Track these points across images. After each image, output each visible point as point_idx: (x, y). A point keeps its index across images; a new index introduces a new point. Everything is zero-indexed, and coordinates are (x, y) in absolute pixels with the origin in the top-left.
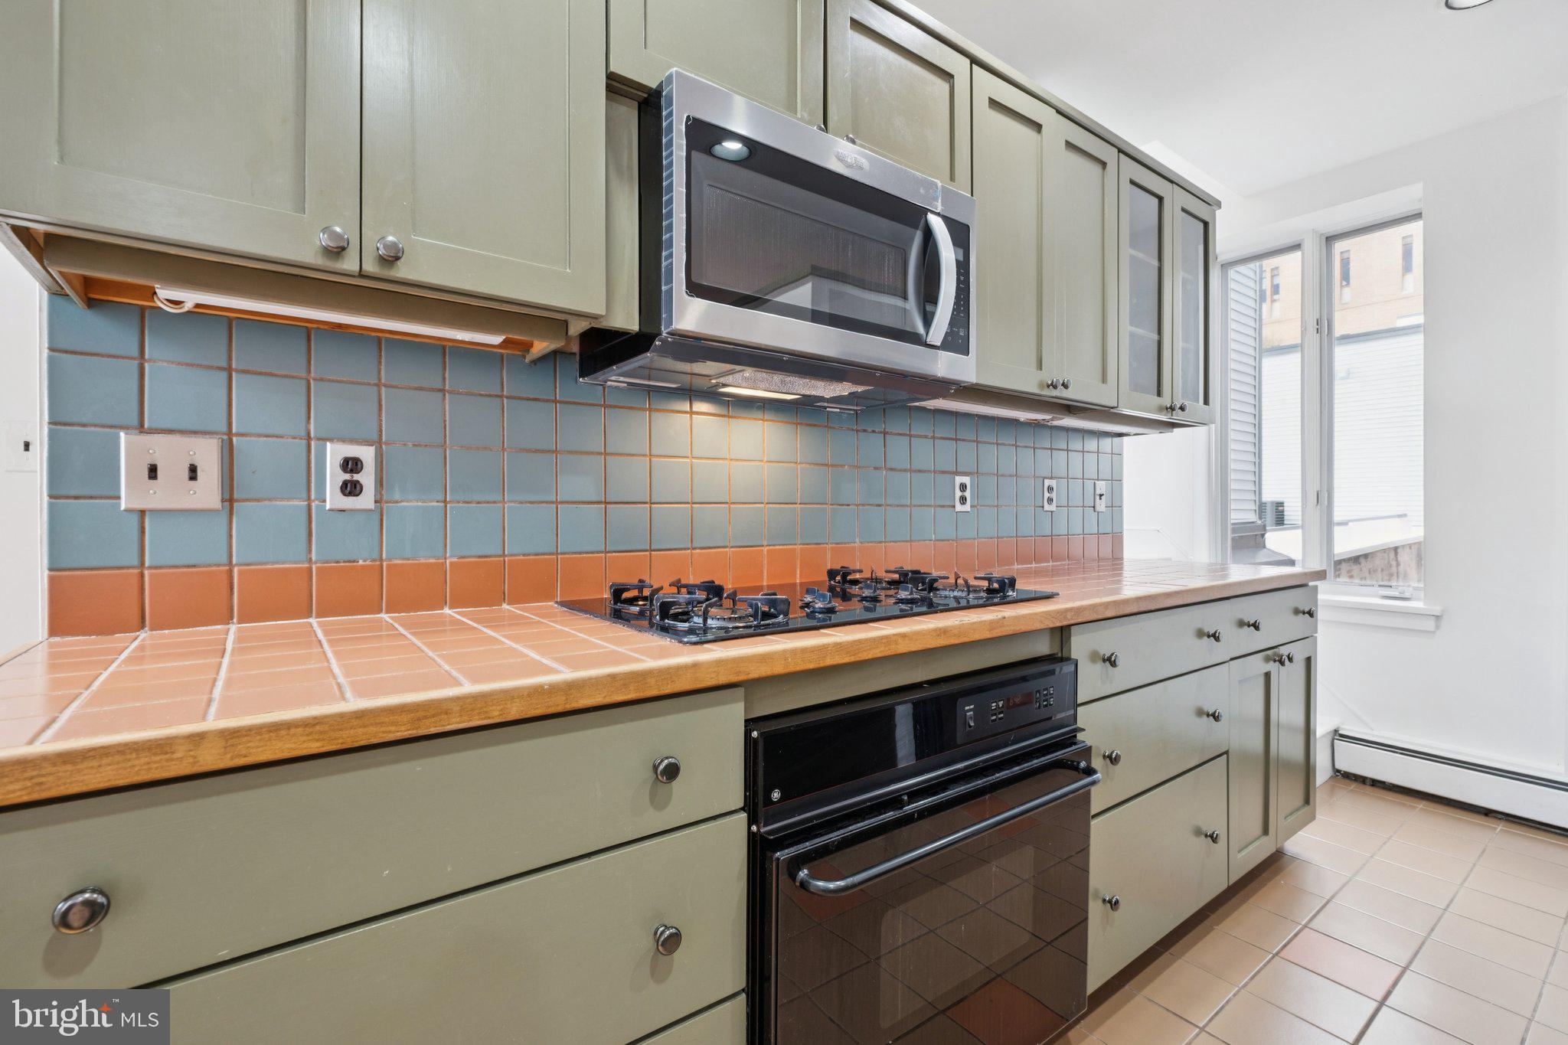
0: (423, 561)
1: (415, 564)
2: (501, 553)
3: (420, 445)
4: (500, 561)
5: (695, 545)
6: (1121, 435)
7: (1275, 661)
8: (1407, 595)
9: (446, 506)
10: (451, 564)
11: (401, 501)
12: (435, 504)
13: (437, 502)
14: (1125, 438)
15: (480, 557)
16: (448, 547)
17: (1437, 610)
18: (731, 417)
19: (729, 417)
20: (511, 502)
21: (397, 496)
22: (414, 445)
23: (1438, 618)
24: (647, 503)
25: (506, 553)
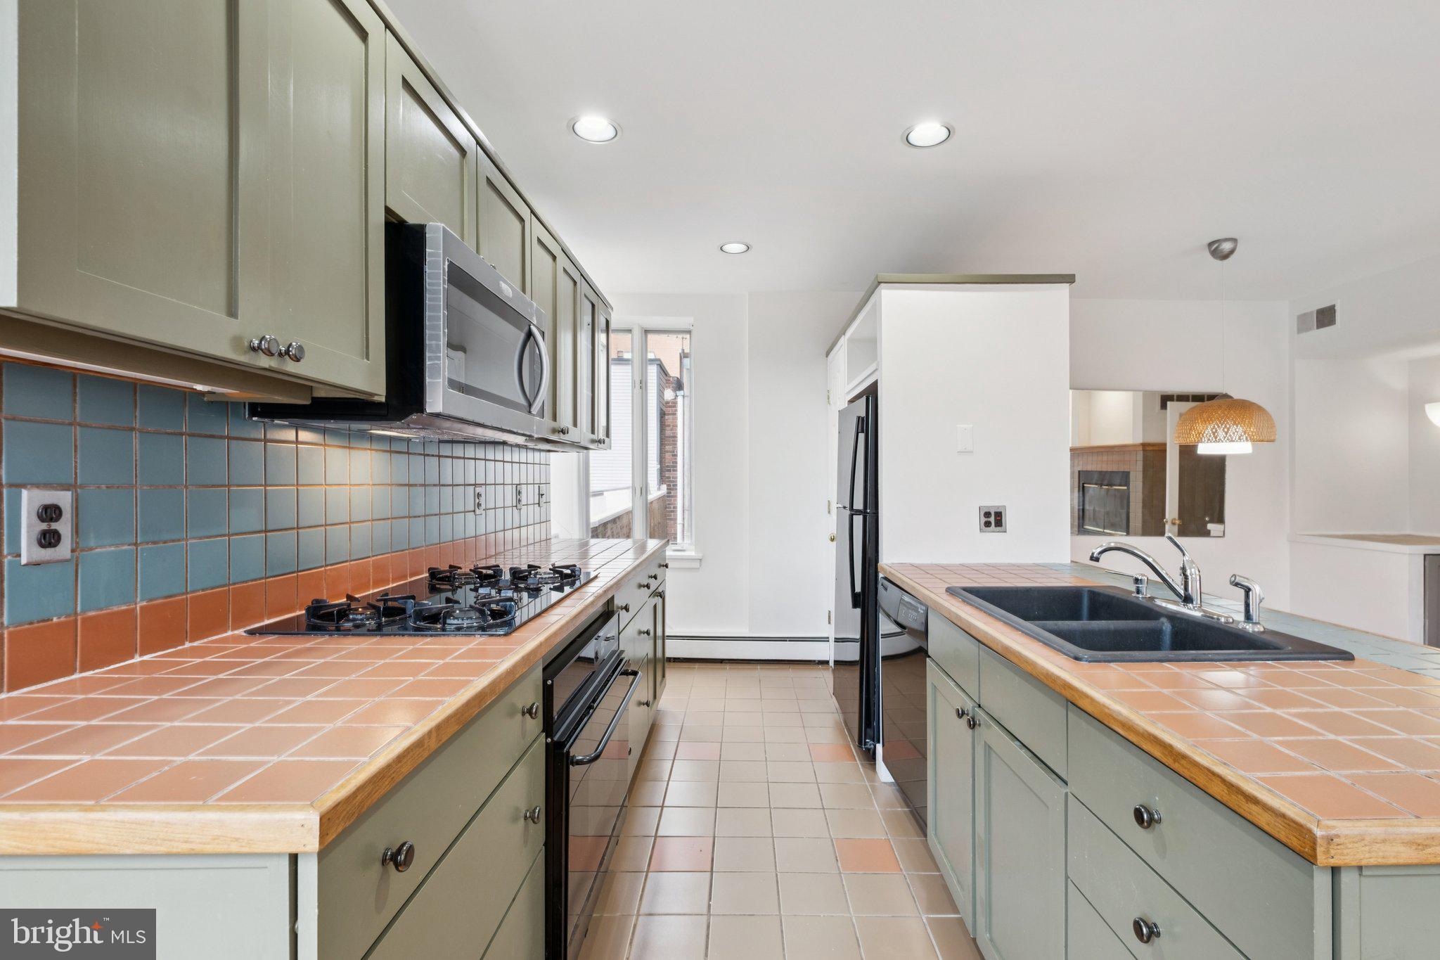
0: (115, 609)
1: (108, 614)
2: (184, 591)
3: (113, 487)
4: (184, 599)
5: (328, 563)
6: (549, 451)
7: (658, 596)
8: (684, 548)
9: (137, 549)
10: (142, 608)
11: (96, 548)
12: (126, 547)
13: (129, 545)
14: (552, 454)
15: (166, 597)
16: (139, 591)
17: (700, 556)
18: (352, 448)
19: (349, 448)
20: (194, 538)
21: (92, 544)
22: (107, 487)
23: (700, 560)
24: (294, 528)
25: (188, 590)
